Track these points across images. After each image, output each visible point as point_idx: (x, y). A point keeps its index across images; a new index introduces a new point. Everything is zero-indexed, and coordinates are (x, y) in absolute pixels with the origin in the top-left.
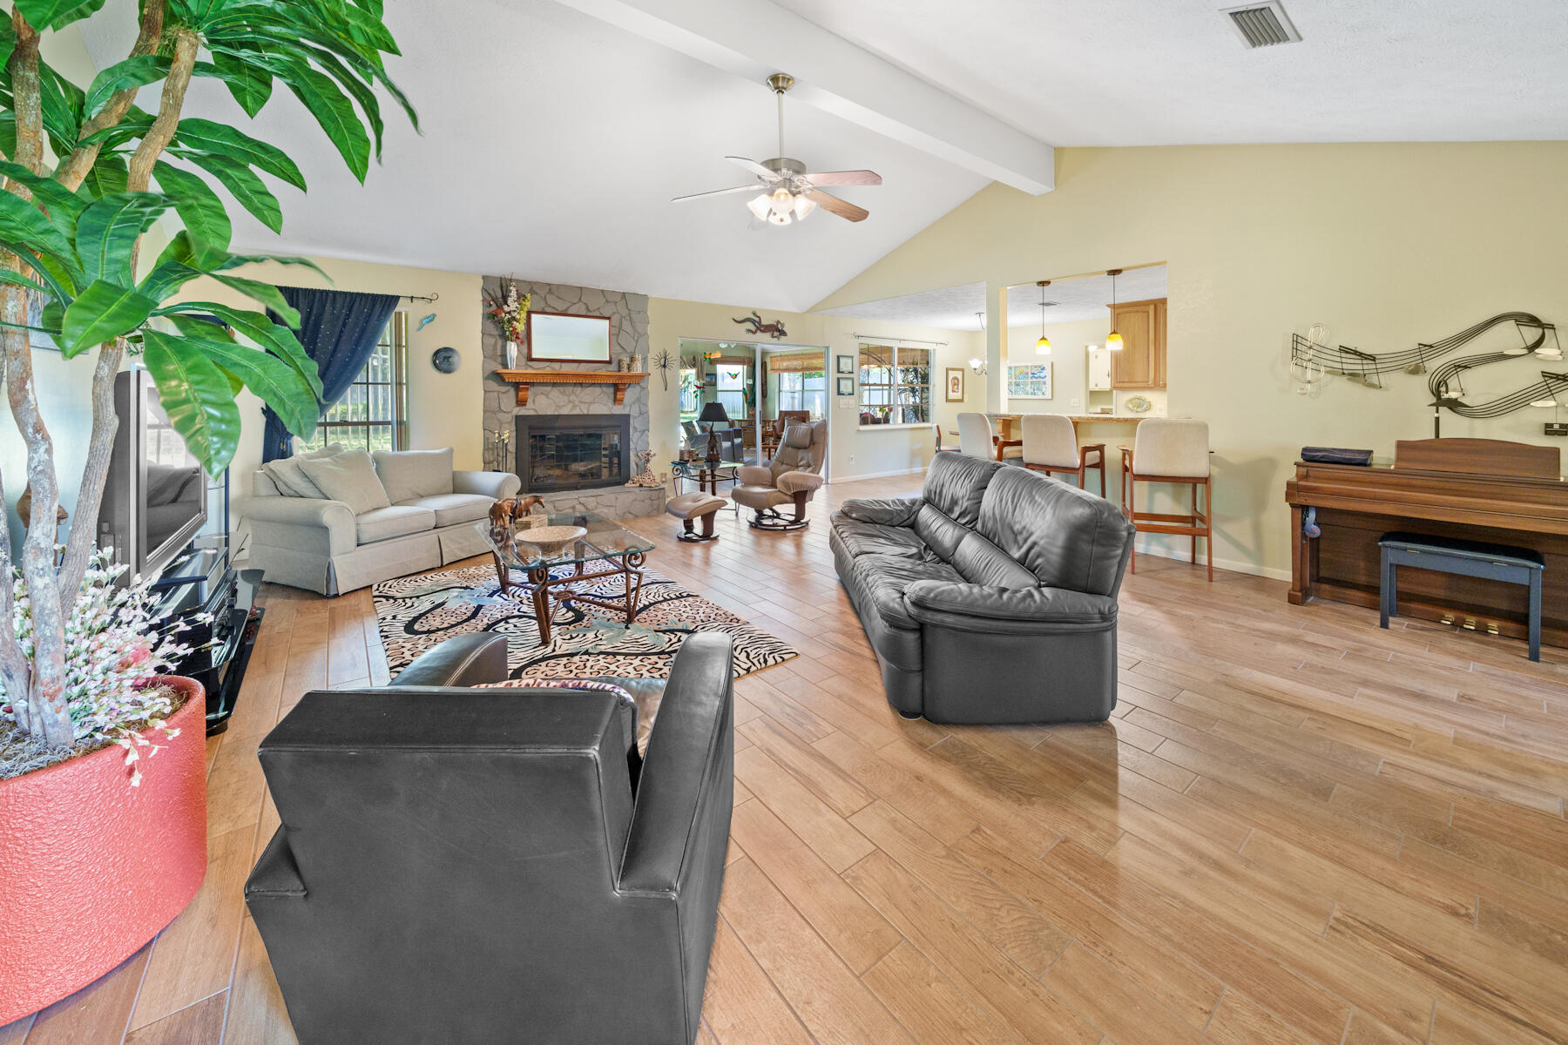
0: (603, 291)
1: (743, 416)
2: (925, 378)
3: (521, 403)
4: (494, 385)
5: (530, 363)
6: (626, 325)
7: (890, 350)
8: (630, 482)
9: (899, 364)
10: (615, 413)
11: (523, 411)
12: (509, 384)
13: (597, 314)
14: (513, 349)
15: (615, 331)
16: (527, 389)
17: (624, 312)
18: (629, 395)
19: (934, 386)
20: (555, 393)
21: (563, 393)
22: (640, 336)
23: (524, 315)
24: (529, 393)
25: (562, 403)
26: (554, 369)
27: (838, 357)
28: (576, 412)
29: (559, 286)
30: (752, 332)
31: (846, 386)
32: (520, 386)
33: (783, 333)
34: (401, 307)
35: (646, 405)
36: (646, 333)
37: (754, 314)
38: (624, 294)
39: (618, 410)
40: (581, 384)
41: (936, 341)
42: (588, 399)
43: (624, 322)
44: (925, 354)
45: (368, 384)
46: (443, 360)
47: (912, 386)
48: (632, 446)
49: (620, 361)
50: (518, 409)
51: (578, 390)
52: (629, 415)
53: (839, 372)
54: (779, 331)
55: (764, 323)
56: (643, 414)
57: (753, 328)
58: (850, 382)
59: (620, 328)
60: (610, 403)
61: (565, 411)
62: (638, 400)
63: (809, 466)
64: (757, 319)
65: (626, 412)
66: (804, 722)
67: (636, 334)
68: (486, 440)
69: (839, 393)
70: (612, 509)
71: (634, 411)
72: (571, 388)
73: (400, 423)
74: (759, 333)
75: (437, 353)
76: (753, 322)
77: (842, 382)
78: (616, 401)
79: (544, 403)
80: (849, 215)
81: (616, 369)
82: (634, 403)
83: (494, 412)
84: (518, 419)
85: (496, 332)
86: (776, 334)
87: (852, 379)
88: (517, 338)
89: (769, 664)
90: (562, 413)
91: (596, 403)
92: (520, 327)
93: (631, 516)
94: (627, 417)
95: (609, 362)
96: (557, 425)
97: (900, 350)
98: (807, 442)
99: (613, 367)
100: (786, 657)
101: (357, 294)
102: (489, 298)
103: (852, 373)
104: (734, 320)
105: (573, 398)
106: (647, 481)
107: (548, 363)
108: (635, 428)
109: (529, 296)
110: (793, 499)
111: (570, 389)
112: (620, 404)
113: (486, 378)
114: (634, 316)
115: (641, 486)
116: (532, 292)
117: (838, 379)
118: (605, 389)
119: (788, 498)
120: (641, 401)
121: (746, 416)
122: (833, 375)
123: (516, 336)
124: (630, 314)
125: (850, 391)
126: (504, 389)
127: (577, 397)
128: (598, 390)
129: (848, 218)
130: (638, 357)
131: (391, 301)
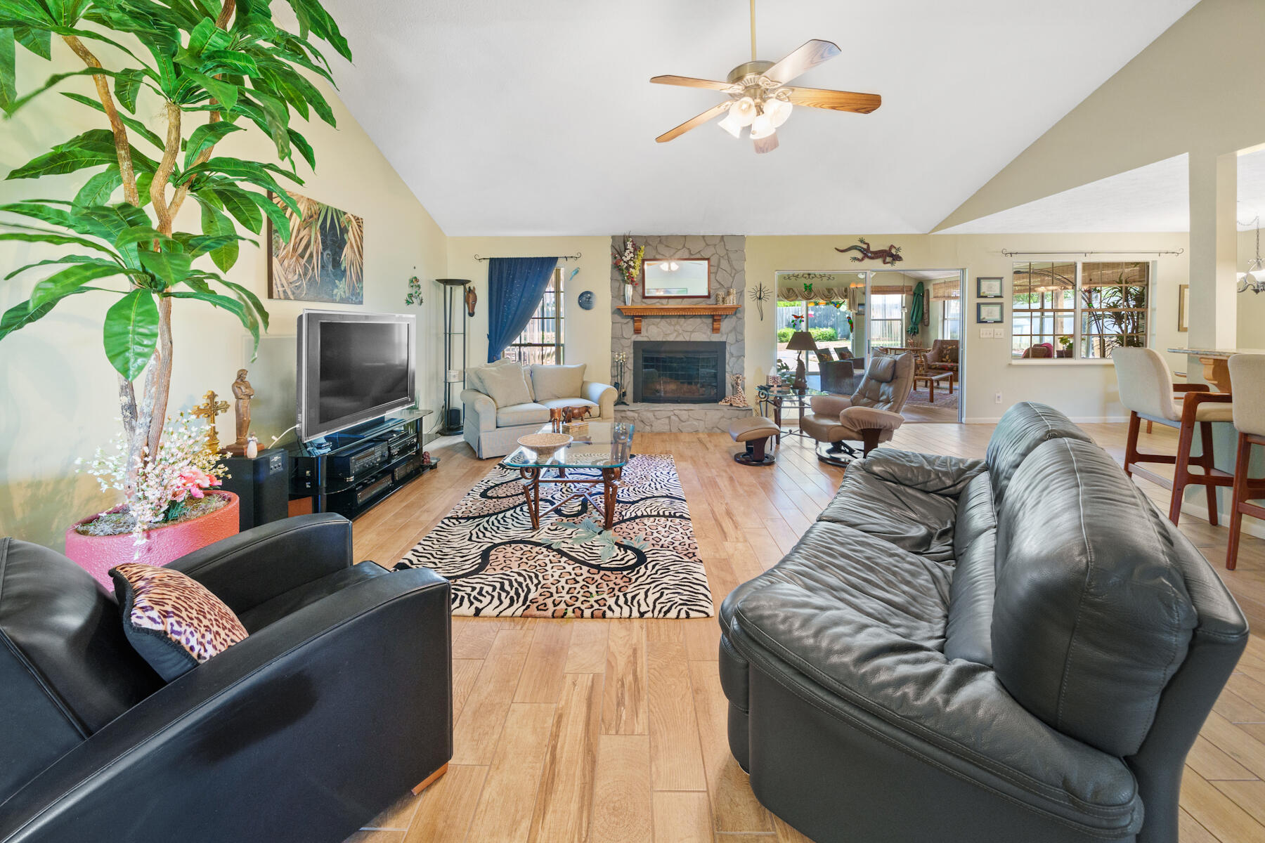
0: (703, 237)
1: (902, 344)
2: (1141, 299)
3: (637, 331)
4: (618, 318)
5: (645, 300)
6: (724, 264)
7: (1072, 267)
8: (723, 401)
9: (1084, 283)
10: (714, 340)
11: (639, 338)
12: (627, 317)
13: (698, 256)
14: (629, 289)
15: (713, 270)
16: (640, 321)
17: (722, 253)
18: (726, 325)
19: (1154, 310)
20: (663, 324)
21: (670, 324)
22: (737, 272)
23: (638, 263)
24: (643, 323)
25: (669, 332)
26: (662, 304)
27: (979, 280)
28: (680, 339)
29: (667, 237)
30: (858, 260)
31: (990, 313)
32: (637, 317)
33: (897, 258)
34: (560, 263)
35: (742, 333)
36: (744, 270)
37: (862, 241)
38: (722, 236)
39: (716, 338)
40: (684, 316)
41: (1158, 249)
42: (690, 328)
43: (722, 261)
44: (1144, 268)
45: (543, 318)
46: (585, 301)
47: (1115, 310)
48: (728, 368)
49: (717, 295)
50: (635, 336)
51: (682, 321)
52: (725, 343)
53: (979, 296)
54: (892, 256)
55: (872, 249)
56: (740, 341)
57: (860, 255)
58: (997, 308)
59: (718, 266)
60: (709, 332)
61: (671, 338)
62: (734, 329)
63: (889, 402)
64: (865, 246)
65: (723, 339)
66: (626, 703)
67: (734, 271)
68: (613, 358)
69: (980, 321)
70: (702, 423)
71: (730, 339)
72: (676, 320)
73: (558, 345)
74: (866, 260)
75: (582, 295)
76: (861, 250)
77: (983, 308)
78: (716, 330)
79: (655, 332)
80: (855, 107)
81: (714, 302)
82: (731, 331)
83: (618, 339)
84: (636, 343)
85: (620, 278)
86: (888, 259)
87: (1001, 304)
88: (633, 281)
89: (669, 615)
90: (669, 340)
91: (697, 332)
92: (635, 273)
93: (719, 431)
94: (724, 343)
95: (708, 297)
96: (663, 349)
97: (1087, 266)
98: (889, 376)
99: (712, 300)
100: (692, 614)
101: (534, 258)
102: (614, 251)
103: (1001, 297)
104: (836, 249)
105: (678, 327)
106: (737, 402)
107: (658, 300)
108: (732, 355)
109: (643, 247)
110: (861, 437)
111: (674, 321)
112: (717, 333)
113: (613, 313)
114: (732, 256)
115: (731, 405)
116: (647, 244)
117: (979, 305)
118: (704, 320)
119: (854, 435)
120: (738, 331)
121: (904, 345)
122: (971, 299)
123: (631, 280)
124: (727, 254)
125: (998, 318)
126: (626, 321)
127: (681, 326)
128: (698, 320)
129: (857, 110)
130: (733, 291)
131: (553, 260)
